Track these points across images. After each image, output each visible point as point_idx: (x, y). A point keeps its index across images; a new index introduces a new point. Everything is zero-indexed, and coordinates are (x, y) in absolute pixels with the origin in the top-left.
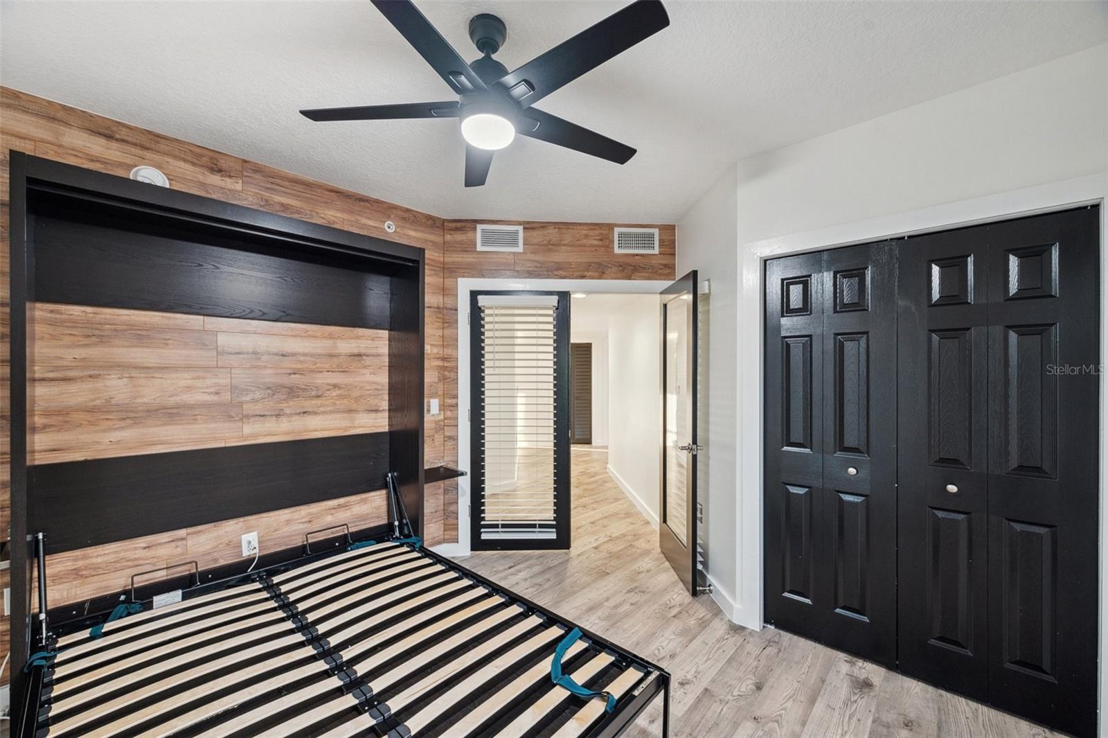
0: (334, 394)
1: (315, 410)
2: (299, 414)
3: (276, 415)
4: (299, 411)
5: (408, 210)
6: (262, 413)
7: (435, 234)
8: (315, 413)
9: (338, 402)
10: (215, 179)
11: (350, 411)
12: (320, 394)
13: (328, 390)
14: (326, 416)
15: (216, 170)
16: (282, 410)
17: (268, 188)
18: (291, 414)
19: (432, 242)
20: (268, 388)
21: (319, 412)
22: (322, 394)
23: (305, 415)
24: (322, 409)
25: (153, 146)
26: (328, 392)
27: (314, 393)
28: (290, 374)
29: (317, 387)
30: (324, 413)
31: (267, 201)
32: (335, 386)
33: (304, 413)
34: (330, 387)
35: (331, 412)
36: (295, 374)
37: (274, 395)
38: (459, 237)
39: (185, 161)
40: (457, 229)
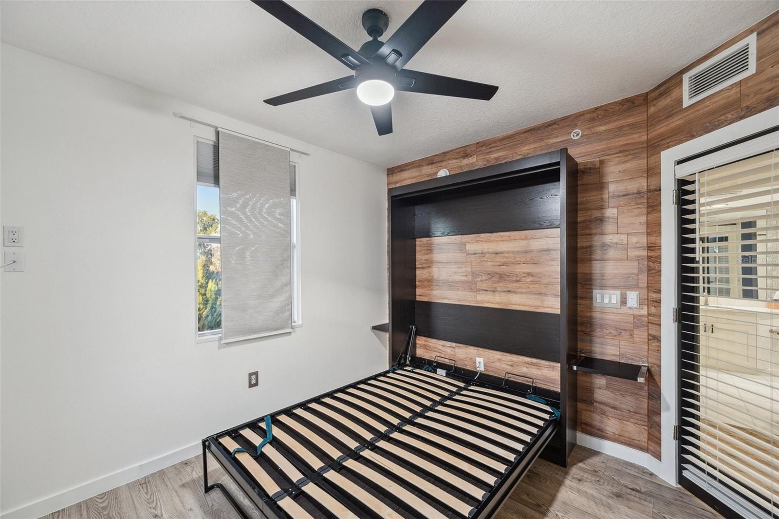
0: (528, 280)
1: (515, 290)
2: (505, 292)
3: (492, 291)
4: (505, 290)
5: (596, 109)
6: (486, 289)
7: (637, 114)
8: (515, 292)
9: (531, 286)
10: (466, 161)
11: (540, 294)
12: (518, 279)
13: (524, 277)
14: (523, 295)
15: (466, 156)
16: (496, 288)
17: (488, 153)
18: (501, 291)
19: (628, 125)
20: (489, 274)
21: (517, 292)
22: (520, 280)
23: (509, 293)
24: (520, 290)
25: (444, 159)
26: (523, 278)
27: (515, 279)
28: (500, 265)
29: (516, 275)
30: (522, 293)
31: (488, 160)
32: (529, 274)
33: (509, 291)
34: (525, 275)
35: (526, 293)
36: (503, 265)
37: (491, 278)
38: (664, 102)
39: (454, 159)
40: (661, 95)
